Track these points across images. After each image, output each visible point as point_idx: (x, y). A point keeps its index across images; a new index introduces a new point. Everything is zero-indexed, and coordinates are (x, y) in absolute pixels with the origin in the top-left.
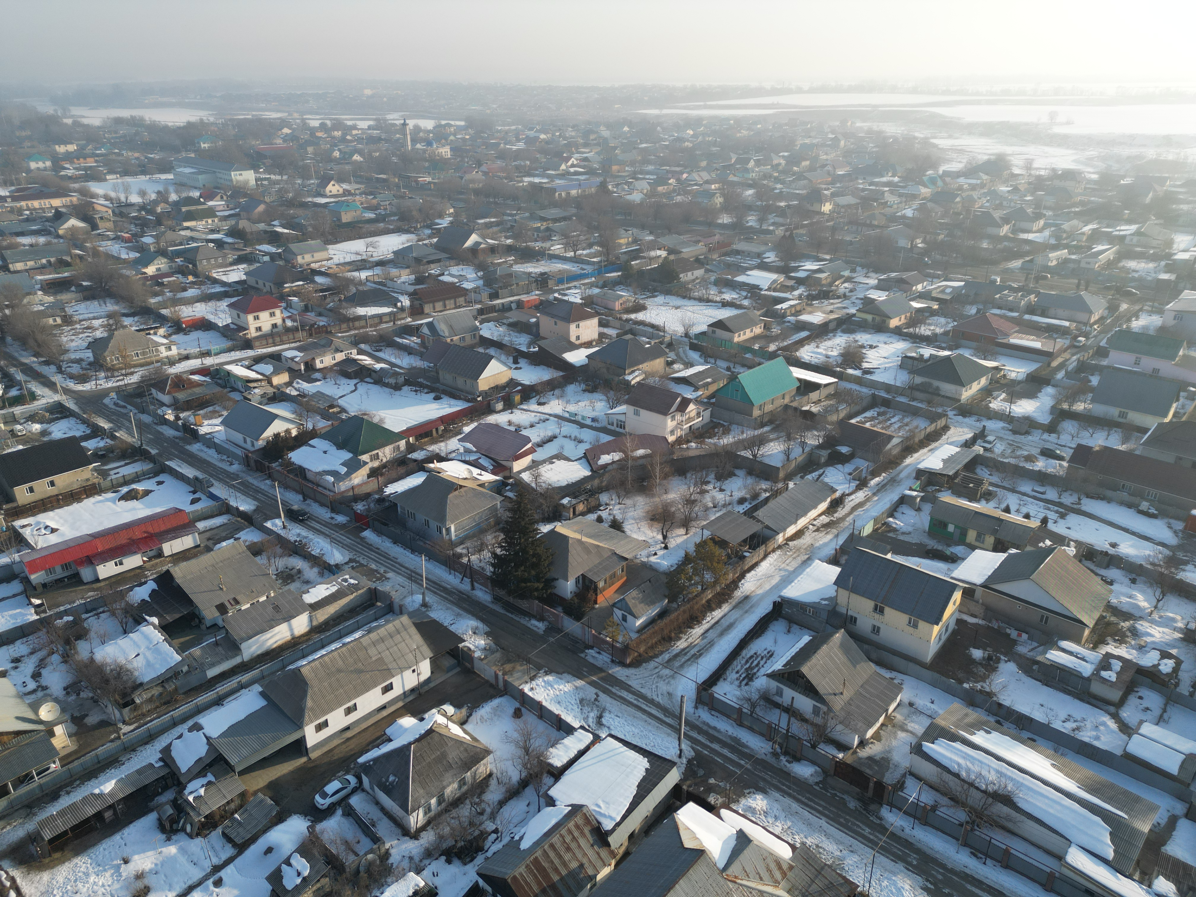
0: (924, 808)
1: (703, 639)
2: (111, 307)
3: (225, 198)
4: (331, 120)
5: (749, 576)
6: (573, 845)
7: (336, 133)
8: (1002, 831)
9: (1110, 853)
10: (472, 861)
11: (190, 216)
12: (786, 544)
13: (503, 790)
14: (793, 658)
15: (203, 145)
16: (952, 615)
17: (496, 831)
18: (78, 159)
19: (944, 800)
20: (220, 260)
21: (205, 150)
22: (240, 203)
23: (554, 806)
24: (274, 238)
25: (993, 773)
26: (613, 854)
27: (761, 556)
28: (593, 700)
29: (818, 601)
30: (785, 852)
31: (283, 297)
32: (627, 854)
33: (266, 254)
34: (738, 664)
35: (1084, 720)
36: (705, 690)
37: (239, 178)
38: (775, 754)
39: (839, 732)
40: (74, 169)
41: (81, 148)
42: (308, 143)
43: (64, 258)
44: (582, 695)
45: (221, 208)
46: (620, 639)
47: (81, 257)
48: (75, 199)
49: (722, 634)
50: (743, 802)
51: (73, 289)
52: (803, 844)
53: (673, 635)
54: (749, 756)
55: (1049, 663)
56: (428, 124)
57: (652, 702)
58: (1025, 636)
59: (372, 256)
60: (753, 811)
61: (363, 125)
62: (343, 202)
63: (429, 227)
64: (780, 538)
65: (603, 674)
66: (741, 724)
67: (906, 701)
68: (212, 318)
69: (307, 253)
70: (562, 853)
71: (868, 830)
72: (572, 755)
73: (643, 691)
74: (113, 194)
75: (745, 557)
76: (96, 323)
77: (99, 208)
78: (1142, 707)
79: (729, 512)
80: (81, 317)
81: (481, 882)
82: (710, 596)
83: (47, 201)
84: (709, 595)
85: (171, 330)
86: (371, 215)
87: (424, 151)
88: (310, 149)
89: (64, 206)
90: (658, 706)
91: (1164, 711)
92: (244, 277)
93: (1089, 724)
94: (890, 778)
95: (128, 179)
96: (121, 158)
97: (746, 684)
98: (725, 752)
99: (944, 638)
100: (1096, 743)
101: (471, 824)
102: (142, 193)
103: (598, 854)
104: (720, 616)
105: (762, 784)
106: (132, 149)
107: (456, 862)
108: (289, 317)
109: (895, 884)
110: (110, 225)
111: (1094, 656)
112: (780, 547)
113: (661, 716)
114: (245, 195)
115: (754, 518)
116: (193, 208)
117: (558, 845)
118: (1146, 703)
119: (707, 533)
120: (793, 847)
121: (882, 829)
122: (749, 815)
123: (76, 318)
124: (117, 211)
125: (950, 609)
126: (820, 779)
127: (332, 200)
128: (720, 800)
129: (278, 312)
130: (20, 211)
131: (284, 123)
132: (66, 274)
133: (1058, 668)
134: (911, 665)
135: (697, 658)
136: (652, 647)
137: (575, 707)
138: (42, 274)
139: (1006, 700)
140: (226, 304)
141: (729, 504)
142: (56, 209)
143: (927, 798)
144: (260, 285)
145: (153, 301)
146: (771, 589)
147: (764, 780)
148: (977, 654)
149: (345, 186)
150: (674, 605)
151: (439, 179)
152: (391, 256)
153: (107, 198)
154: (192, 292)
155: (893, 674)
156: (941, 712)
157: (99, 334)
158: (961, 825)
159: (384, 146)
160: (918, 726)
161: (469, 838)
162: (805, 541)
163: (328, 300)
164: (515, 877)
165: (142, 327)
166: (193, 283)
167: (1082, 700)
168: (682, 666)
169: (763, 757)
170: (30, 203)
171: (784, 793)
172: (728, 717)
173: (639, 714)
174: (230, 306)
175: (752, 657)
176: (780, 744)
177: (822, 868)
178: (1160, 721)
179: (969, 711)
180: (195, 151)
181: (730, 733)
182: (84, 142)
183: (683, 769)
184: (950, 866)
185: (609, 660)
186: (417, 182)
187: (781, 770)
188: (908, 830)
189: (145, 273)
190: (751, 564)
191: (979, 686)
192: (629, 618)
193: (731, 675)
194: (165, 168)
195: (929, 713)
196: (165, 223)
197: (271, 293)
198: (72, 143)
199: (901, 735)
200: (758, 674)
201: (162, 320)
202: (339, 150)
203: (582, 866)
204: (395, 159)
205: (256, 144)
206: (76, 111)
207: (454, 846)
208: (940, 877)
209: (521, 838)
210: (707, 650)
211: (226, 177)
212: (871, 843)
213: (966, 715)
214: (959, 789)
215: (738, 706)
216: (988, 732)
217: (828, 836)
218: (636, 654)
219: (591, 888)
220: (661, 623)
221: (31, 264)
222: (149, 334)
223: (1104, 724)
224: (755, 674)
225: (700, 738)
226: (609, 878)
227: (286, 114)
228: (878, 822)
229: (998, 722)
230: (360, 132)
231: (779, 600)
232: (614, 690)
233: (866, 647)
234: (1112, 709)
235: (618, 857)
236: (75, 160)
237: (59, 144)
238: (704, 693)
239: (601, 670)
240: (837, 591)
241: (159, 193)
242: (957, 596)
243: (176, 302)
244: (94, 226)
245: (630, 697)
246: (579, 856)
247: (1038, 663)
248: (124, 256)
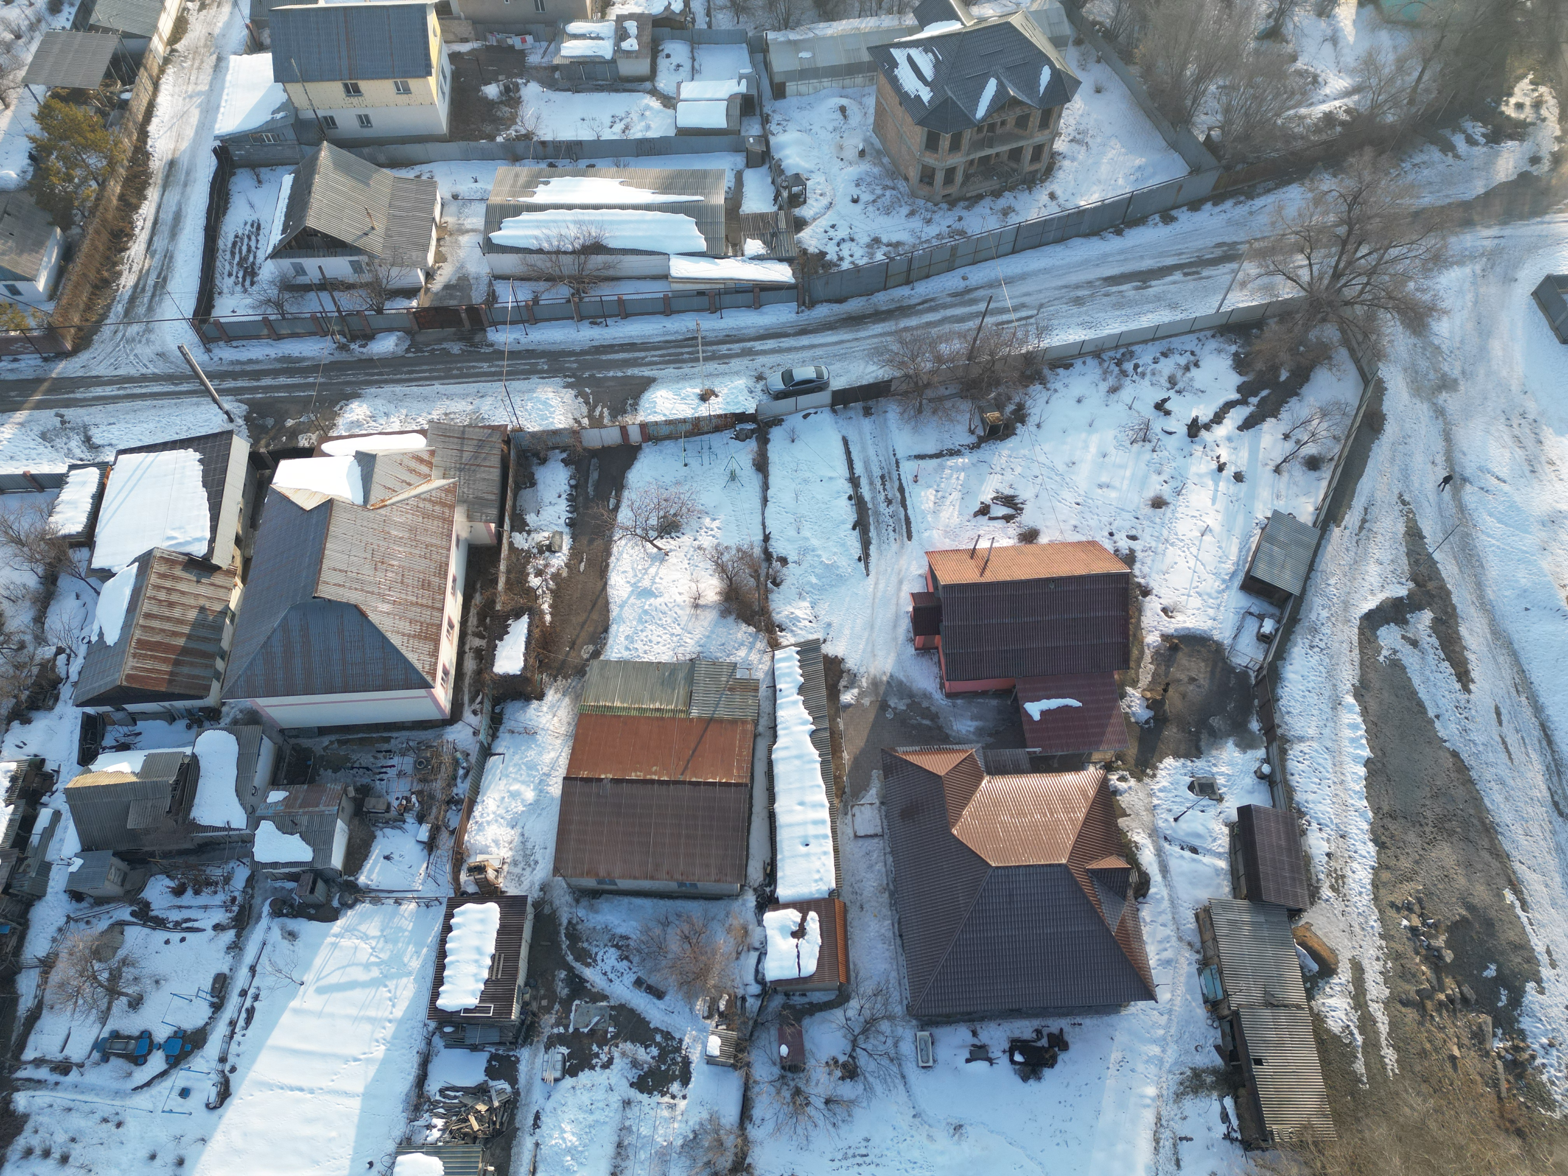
0: (527, 306)
1: (152, 257)
5: (152, 128)
6: (174, 597)
8: (607, 284)
9: (702, 244)
10: (57, 699)
12: (173, 51)
13: (28, 604)
14: (288, 215)
16: (440, 52)
17: (60, 651)
19: (542, 285)
23: (114, 575)
25: (571, 226)
26: (231, 573)
27: (150, 88)
28: (59, 425)
29: (269, 118)
30: (418, 443)
32: (247, 562)
34: (224, 263)
35: (628, 113)
36: (204, 321)
38: (343, 348)
39: (398, 277)
44: (37, 429)
46: (32, 323)
49: (174, 234)
50: (341, 421)
52: (430, 422)
53: (106, 274)
54: (315, 368)
55: (567, 62)
57: (144, 379)
58: (529, 39)
60: (358, 424)
64: (158, 45)
65: (46, 385)
66: (279, 337)
67: (448, 196)
70: (167, 614)
71: (485, 365)
72: (87, 505)
73: (121, 372)
75: (126, 102)
78: (673, 67)
79: (48, 34)
81: (90, 710)
82: (118, 190)
84: (115, 188)
90: (156, 378)
91: (693, 59)
93: (635, 116)
94: (478, 297)
97: (252, 284)
98: (282, 380)
99: (447, 89)
100: (650, 135)
101: (18, 667)
103: (212, 585)
104: (153, 210)
105: (348, 390)
107: (34, 715)
109: (539, 400)
111: (606, 28)
112: (167, 61)
113: (172, 388)
115: (93, 28)
117: (155, 610)
118: (675, 60)
119: (40, 90)
120: (422, 432)
121: (499, 354)
122: (357, 431)
125: (435, 43)
126: (408, 342)
128: (314, 437)
133: (580, 63)
134: (430, 146)
135: (163, 287)
136: (89, 308)
137: (41, 449)
139: (547, 133)
141: (39, 21)
143: (524, 293)
146: (197, 133)
147: (348, 383)
148: (492, 91)
150: (75, 231)
155: (417, 170)
156: (490, 187)
158: (569, 301)
160: (476, 219)
161: (30, 681)
162: (197, 34)
164: (129, 677)
167: (617, 91)
168: (150, 309)
169: (332, 358)
171: (380, 383)
172: (258, 337)
173: (139, 403)
175: (234, 244)
176: (342, 333)
177: (463, 432)
178: (694, 73)
179: (517, 168)
181: (273, 356)
183: (245, 431)
184: (578, 349)
185: (39, 362)
187: (360, 360)
188: (523, 340)
190: (143, 109)
191: (512, 132)
192: (20, 285)
193: (225, 283)
195: (478, 196)
199: (464, 239)
200: (258, 261)
203: (202, 609)
207: (18, 704)
208: (575, 365)
209: (101, 635)
210: (168, 268)
212: (495, 376)
213: (517, 176)
214: (549, 264)
215: (260, 318)
216: (547, 183)
217: (449, 397)
218: (72, 330)
219: (232, 621)
220: (76, 268)
223: (648, 108)
224: (253, 263)
225: (240, 383)
226: (246, 598)
228: (491, 349)
229: (551, 165)
231: (218, 143)
232: (78, 396)
233: (366, 150)
234: (648, 85)
235: (239, 571)
238: (205, 327)
239: (39, 381)
240: (285, 90)
242: (432, 20)
245: (108, 391)
246: (192, 602)
247: (556, 68)
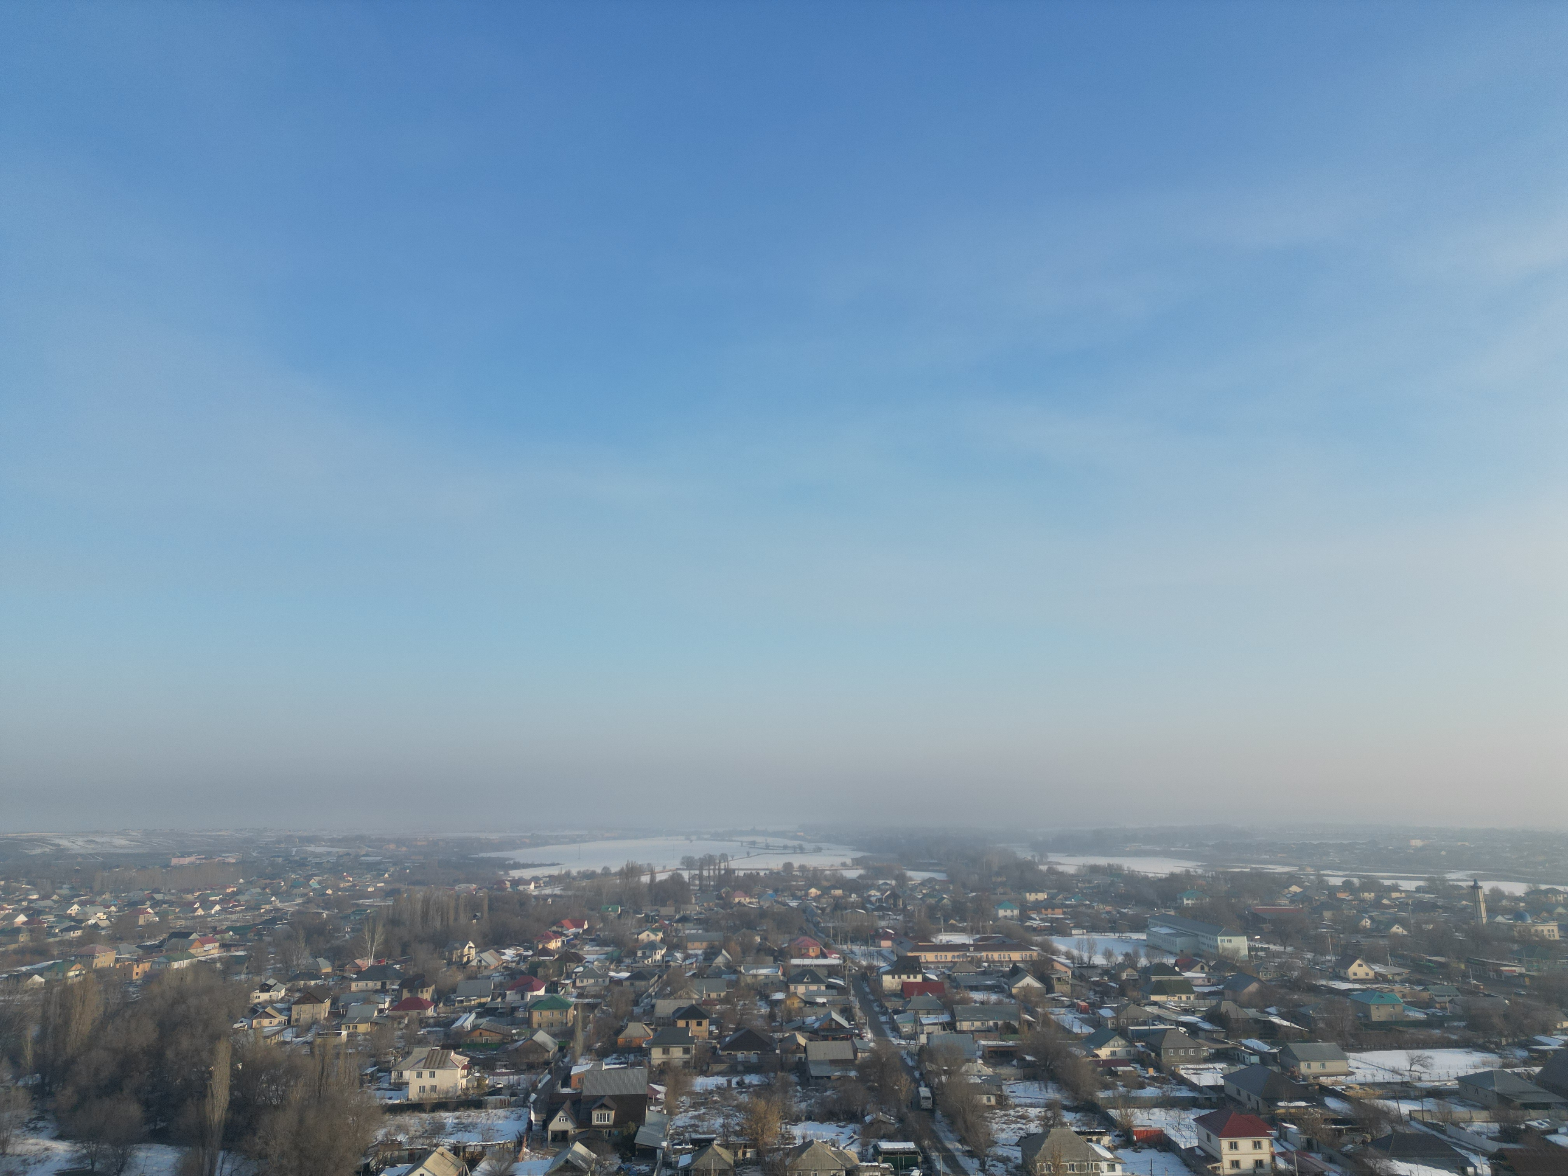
2: (1052, 1094)
3: (1206, 969)
4: (1359, 877)
7: (1366, 894)
11: (1160, 989)
15: (1186, 902)
18: (1046, 910)
20: (1191, 1052)
21: (1187, 908)
22: (1225, 978)
24: (1268, 1032)
31: (1274, 1121)
33: (1255, 1052)
37: (1227, 945)
40: (1041, 919)
41: (1051, 897)
42: (1324, 906)
43: (1012, 1022)
45: (1200, 982)
47: (1029, 1024)
48: (1035, 953)
51: (1015, 1062)
56: (1518, 889)
59: (1420, 1079)
61: (1409, 885)
62: (1374, 990)
63: (1523, 1046)
68: (1172, 1133)
69: (1315, 1059)
74: (1075, 952)
76: (1033, 1112)
77: (1058, 966)
80: (1017, 1101)
83: (1007, 953)
85: (1118, 1141)
86: (1419, 1015)
87: (1511, 927)
88: (1327, 915)
89: (1022, 961)
92: (1221, 1082)
95: (1096, 936)
96: (1090, 911)
102: (1108, 954)
106: (1104, 902)
108: (1281, 1154)
110: (1067, 988)
114: (1233, 968)
116: (1165, 978)
123: (1012, 1101)
124: (1077, 973)
127: (1357, 986)
129: (1265, 1142)
130: (979, 962)
131: (1292, 879)
132: (1011, 1043)
138: (986, 1038)
140: (1193, 1117)
142: (1015, 963)
144: (1243, 1097)
145: (1102, 1094)
149: (1378, 968)
151: (1538, 970)
152: (1453, 1084)
153: (1069, 956)
154: (1150, 1092)
157: (1034, 1128)
159: (1441, 916)
163: (1344, 1139)
165: (1083, 1129)
166: (1152, 1078)
170: (990, 954)
174: (1199, 1120)
180: (1175, 908)
182: (1056, 891)
186: (1499, 973)
189: (1097, 1056)
194: (1138, 925)
196: (1130, 993)
197: (1257, 1111)
198: (1043, 892)
201: (1110, 1124)
202: (1371, 918)
204: (1459, 936)
205: (1255, 904)
206: (1053, 858)
211: (1211, 943)
221: (978, 1024)
222: (1091, 1141)
227: (1296, 869)
230: (1403, 895)
236: (1043, 910)
237: (1030, 892)
241: (1127, 955)
243: (1130, 1102)
244: (1050, 989)
248: (1076, 1030)
